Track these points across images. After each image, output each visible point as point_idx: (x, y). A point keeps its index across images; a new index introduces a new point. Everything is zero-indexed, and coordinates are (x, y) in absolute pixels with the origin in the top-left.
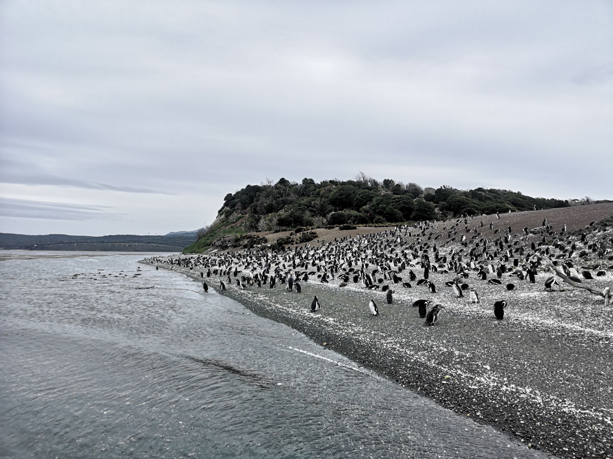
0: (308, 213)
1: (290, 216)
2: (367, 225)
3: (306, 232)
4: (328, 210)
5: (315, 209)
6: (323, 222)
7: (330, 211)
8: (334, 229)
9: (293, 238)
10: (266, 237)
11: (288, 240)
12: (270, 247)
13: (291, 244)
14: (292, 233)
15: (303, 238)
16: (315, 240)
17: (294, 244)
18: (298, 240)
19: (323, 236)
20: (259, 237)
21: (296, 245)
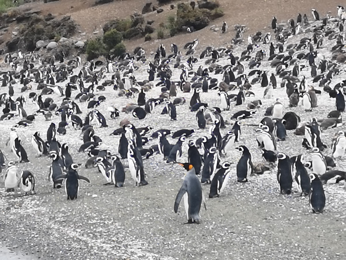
3: (187, 2)
9: (150, 21)
10: (72, 18)
11: (137, 27)
12: (84, 47)
13: (144, 39)
14: (149, 2)
15: (181, 19)
16: (216, 27)
17: (154, 39)
18: (163, 26)
19: (240, 14)
20: (53, 18)
21: (160, 40)
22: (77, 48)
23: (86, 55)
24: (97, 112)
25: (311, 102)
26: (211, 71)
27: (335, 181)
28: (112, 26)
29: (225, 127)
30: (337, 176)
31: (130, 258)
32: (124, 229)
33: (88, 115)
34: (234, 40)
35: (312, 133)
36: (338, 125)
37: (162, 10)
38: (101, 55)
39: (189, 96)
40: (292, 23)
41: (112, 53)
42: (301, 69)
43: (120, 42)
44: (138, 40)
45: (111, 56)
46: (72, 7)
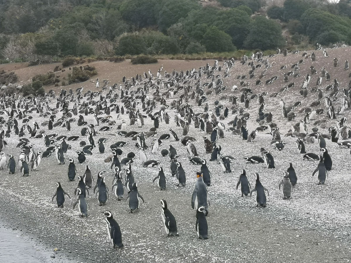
0: (85, 34)
1: (56, 39)
2: (175, 56)
3: (78, 66)
4: (118, 29)
5: (97, 27)
6: (107, 50)
7: (121, 31)
8: (123, 63)
9: (58, 76)
10: (15, 73)
11: (51, 79)
12: (21, 89)
13: (54, 85)
14: (58, 66)
15: (74, 75)
16: (93, 80)
17: (60, 85)
18: (65, 79)
19: (106, 74)
20: (5, 73)
21: (63, 86)
22: (18, 89)
23: (22, 94)
24: (27, 125)
25: (142, 122)
26: (90, 104)
27: (152, 166)
28: (37, 78)
29: (96, 135)
30: (153, 163)
31: (42, 206)
32: (39, 191)
33: (23, 127)
34: (103, 88)
35: (141, 140)
36: (155, 135)
37: (65, 70)
38: (31, 93)
39: (77, 117)
40: (133, 80)
41: (37, 93)
42: (137, 104)
43: (41, 87)
44: (51, 86)
45: (36, 94)
46: (15, 67)
